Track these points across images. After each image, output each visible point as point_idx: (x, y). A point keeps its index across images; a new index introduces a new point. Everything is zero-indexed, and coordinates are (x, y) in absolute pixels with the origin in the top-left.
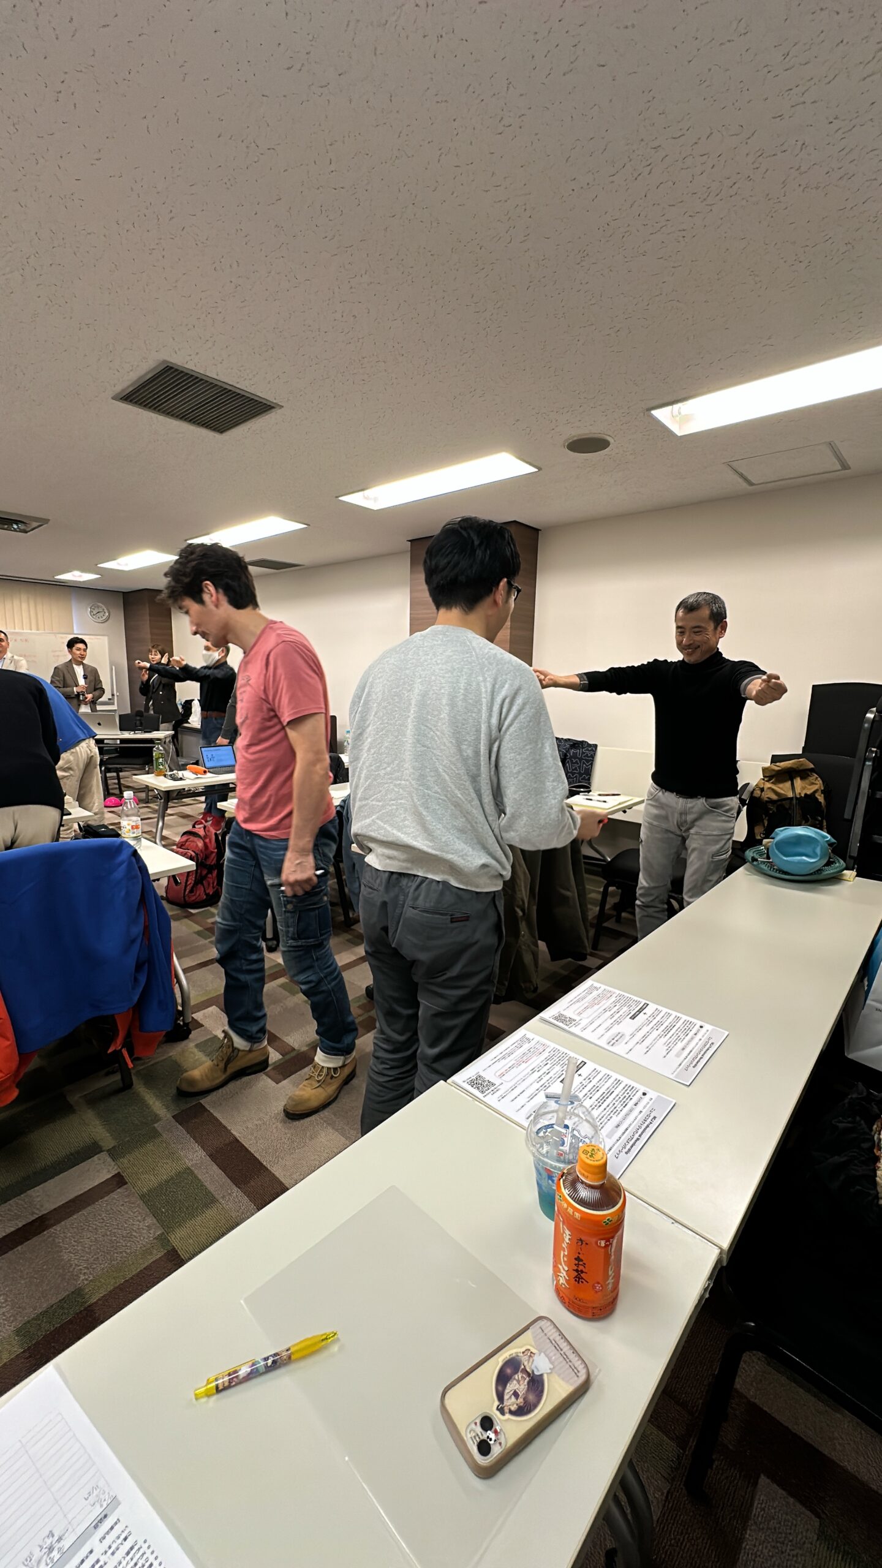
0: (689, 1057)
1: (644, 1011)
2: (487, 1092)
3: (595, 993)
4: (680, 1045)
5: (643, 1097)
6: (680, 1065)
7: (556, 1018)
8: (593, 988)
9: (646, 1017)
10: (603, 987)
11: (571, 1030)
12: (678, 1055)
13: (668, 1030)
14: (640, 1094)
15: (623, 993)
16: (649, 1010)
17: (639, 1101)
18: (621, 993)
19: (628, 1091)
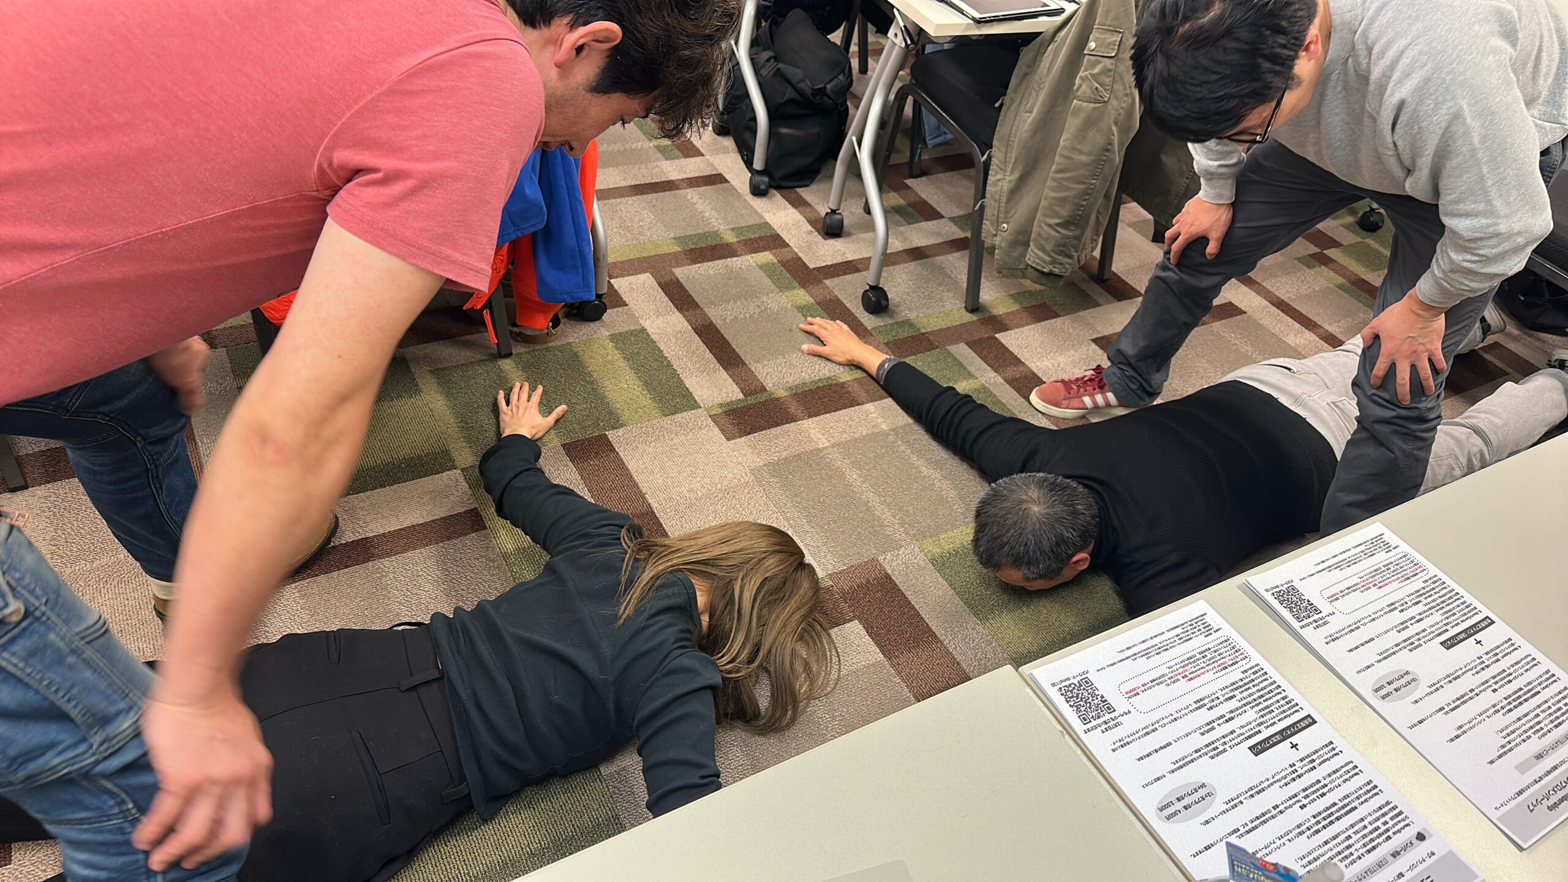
0: (1546, 780)
1: (1478, 637)
2: (1094, 723)
3: (1381, 557)
4: (1535, 745)
5: (1415, 841)
6: (1520, 793)
7: (1280, 596)
8: (1378, 544)
9: (1481, 650)
10: (1405, 548)
11: (1302, 632)
12: (1522, 768)
13: (1518, 699)
14: (1410, 833)
15: (1445, 578)
16: (1490, 637)
17: (1405, 849)
18: (1441, 575)
19: (1387, 818)
